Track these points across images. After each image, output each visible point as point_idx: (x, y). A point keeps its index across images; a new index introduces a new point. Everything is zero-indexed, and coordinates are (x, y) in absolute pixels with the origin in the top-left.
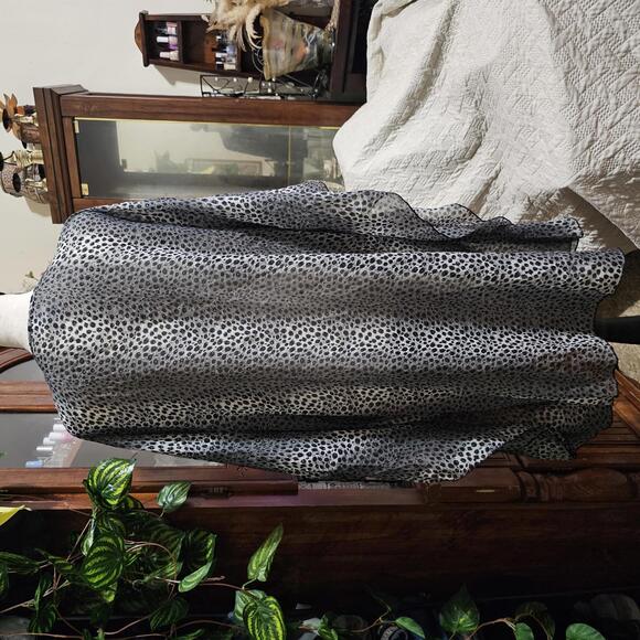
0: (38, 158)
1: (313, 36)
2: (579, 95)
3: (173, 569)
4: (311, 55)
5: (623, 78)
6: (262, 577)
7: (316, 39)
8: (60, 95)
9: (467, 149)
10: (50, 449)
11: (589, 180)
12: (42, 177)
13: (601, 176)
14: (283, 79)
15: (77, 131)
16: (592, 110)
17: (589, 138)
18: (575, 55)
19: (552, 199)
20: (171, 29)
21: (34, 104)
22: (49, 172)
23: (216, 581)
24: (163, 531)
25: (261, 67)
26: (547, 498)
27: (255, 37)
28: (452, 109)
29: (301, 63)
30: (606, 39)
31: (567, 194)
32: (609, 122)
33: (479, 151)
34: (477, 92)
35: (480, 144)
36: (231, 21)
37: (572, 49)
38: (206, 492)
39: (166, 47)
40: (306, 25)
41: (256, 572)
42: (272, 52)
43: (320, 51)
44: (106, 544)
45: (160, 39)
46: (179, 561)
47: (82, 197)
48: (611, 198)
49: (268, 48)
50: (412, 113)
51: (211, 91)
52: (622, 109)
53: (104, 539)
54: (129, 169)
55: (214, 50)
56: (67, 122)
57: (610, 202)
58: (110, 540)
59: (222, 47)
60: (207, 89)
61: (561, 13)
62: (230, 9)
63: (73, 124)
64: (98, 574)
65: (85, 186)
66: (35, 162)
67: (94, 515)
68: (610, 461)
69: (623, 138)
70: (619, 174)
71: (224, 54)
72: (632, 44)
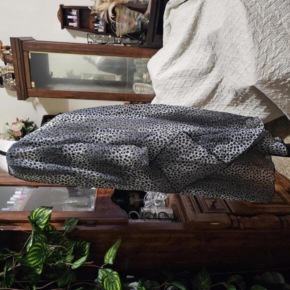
0: (11, 70)
1: (139, 17)
2: (259, 44)
3: (69, 258)
4: (138, 25)
5: (279, 37)
6: (111, 262)
7: (140, 18)
8: (22, 41)
9: (208, 68)
10: (14, 202)
11: (263, 82)
12: (13, 79)
13: (269, 81)
14: (125, 36)
15: (30, 58)
16: (265, 50)
17: (263, 63)
18: (257, 25)
19: (246, 91)
20: (74, 12)
21: (10, 45)
22: (16, 76)
23: (89, 264)
24: (65, 241)
25: (115, 31)
26: (243, 228)
27: (113, 17)
28: (202, 50)
29: (133, 29)
30: (271, 18)
31: (253, 89)
32: (272, 56)
33: (214, 69)
34: (213, 42)
35: (214, 66)
36: (102, 9)
37: (256, 23)
38: (86, 223)
39: (72, 21)
40: (136, 12)
41: (108, 260)
42: (120, 24)
43: (142, 24)
44: (38, 246)
45: (69, 17)
46: (72, 255)
47: (32, 88)
48: (273, 91)
49: (119, 22)
50: (183, 52)
51: (92, 41)
52: (278, 50)
53: (37, 244)
54: (54, 76)
55: (94, 22)
56: (25, 53)
57: (273, 93)
58: (40, 244)
59: (97, 21)
60: (90, 40)
61: (251, 6)
62: (101, 4)
63: (28, 55)
64: (34, 260)
65: (33, 83)
66: (10, 72)
67: (33, 233)
68: (272, 211)
69: (279, 64)
70: (277, 80)
71: (98, 25)
72: (283, 21)
